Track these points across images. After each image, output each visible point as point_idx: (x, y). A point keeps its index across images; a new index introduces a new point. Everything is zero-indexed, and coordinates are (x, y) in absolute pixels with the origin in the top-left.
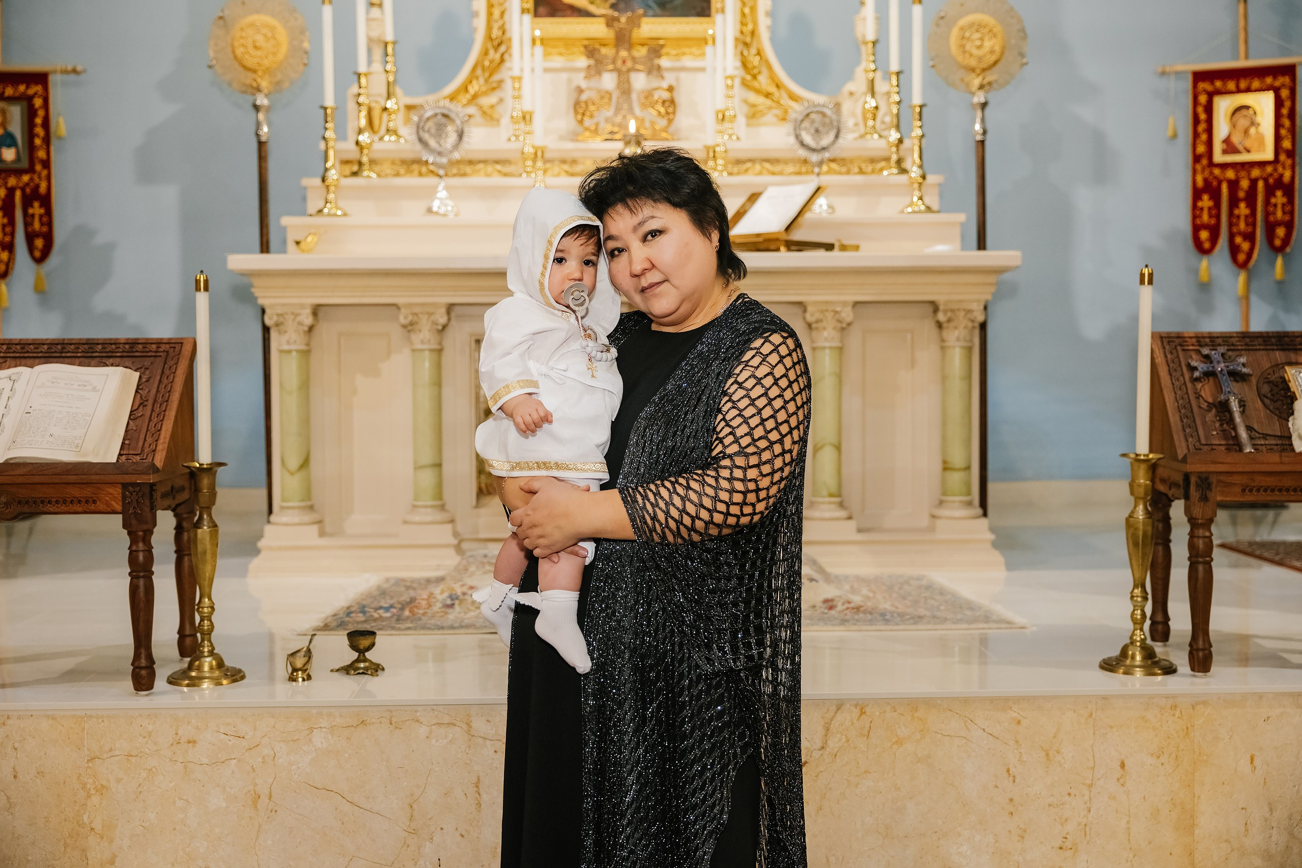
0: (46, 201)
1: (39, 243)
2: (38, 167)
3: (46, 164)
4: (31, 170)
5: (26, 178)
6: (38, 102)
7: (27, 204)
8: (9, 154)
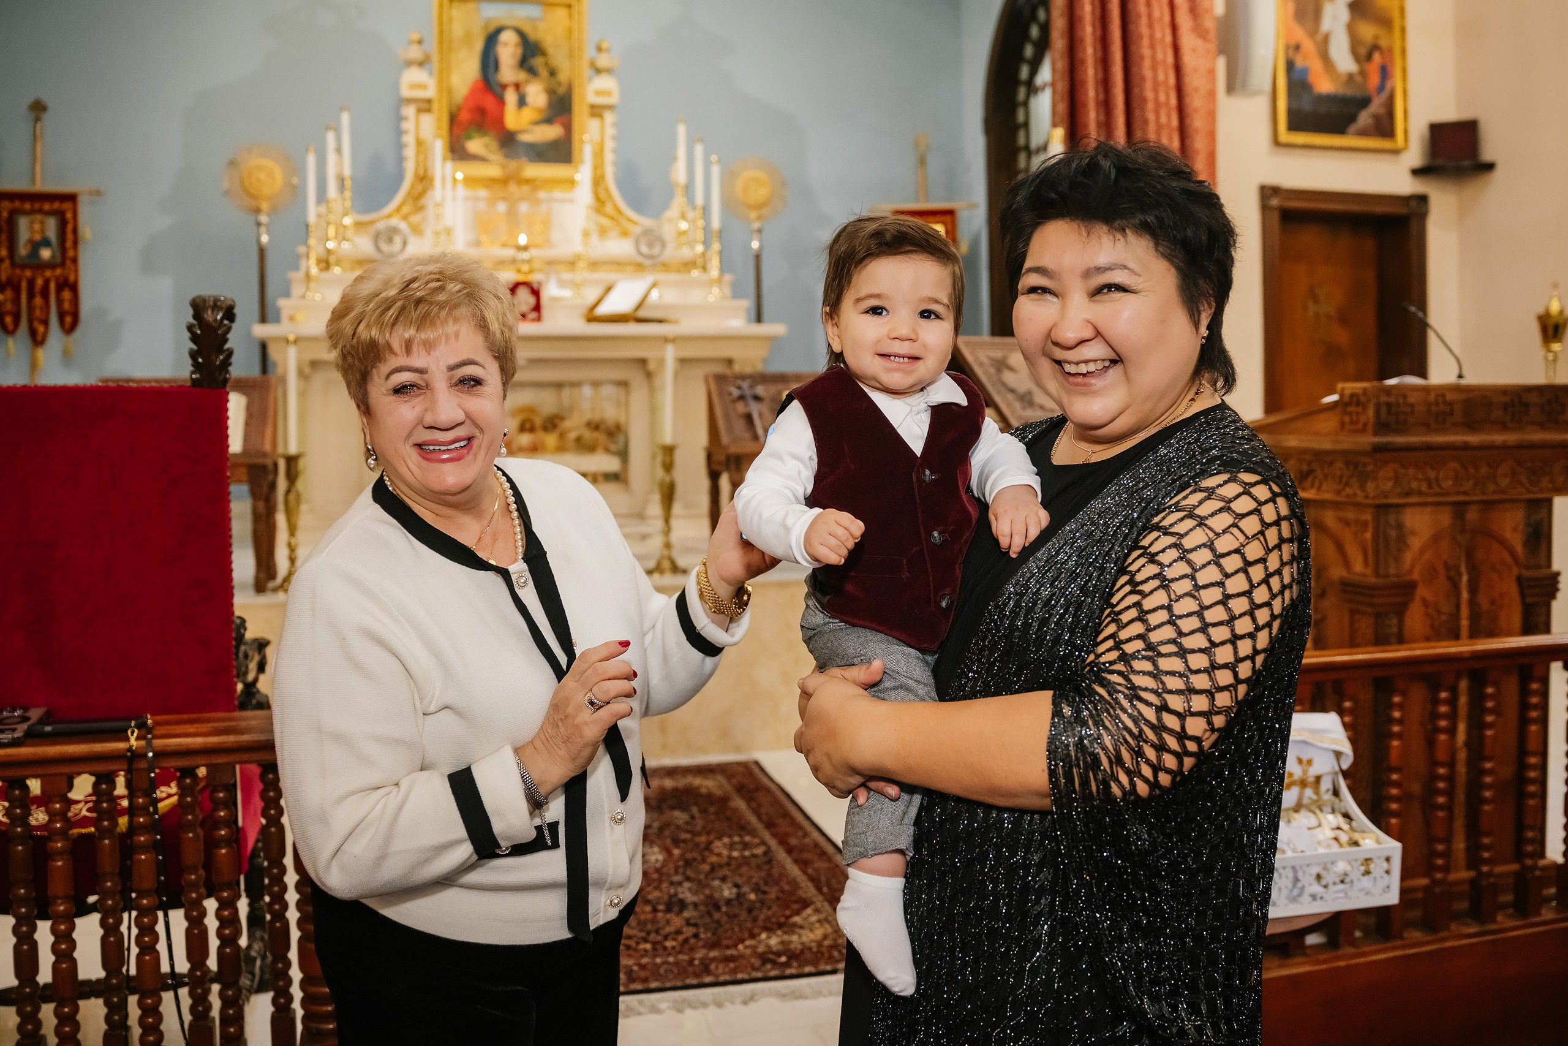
0: (74, 288)
1: (68, 319)
2: (68, 262)
3: (75, 261)
4: (63, 265)
5: (58, 271)
6: (69, 215)
7: (59, 289)
8: (46, 254)
